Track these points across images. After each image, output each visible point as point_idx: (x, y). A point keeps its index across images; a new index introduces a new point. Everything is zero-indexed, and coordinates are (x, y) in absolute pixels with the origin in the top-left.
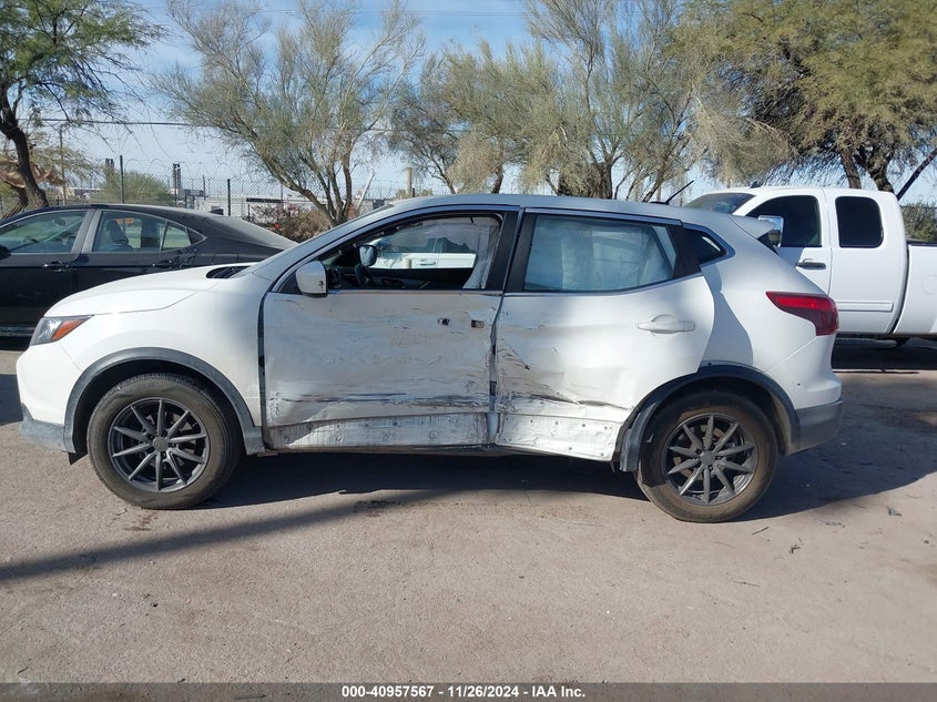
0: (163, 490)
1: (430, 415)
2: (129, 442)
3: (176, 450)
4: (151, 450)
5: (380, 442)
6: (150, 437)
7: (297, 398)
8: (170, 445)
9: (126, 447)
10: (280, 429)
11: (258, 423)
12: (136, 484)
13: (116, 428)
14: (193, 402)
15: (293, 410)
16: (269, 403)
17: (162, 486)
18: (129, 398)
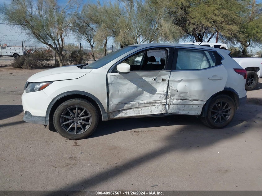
0: (78, 134)
1: (150, 106)
2: (66, 120)
3: (81, 121)
4: (73, 122)
5: (138, 115)
6: (73, 118)
7: (117, 103)
8: (79, 120)
9: (65, 121)
10: (112, 113)
11: (106, 111)
12: (70, 133)
13: (63, 116)
14: (87, 106)
15: (116, 107)
16: (110, 105)
17: (77, 132)
18: (67, 106)
